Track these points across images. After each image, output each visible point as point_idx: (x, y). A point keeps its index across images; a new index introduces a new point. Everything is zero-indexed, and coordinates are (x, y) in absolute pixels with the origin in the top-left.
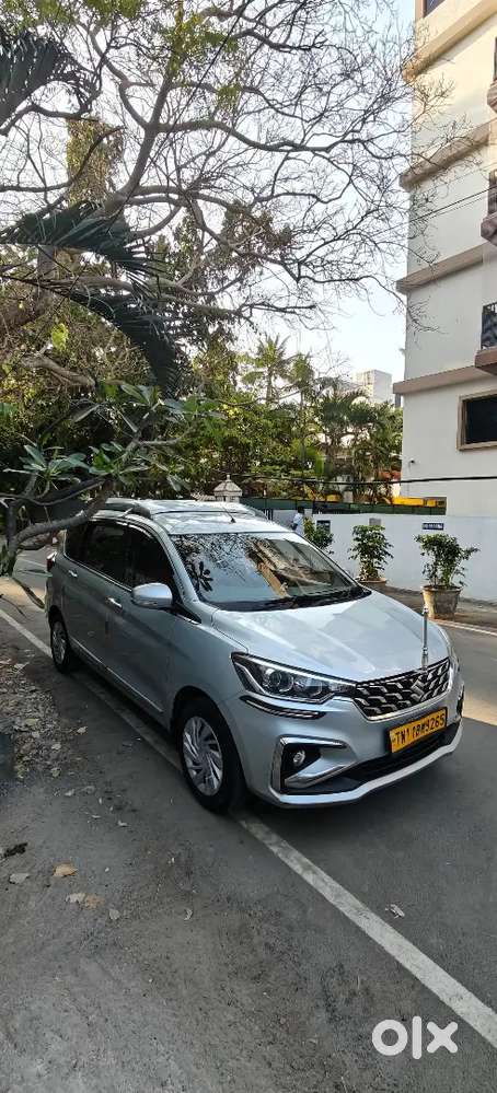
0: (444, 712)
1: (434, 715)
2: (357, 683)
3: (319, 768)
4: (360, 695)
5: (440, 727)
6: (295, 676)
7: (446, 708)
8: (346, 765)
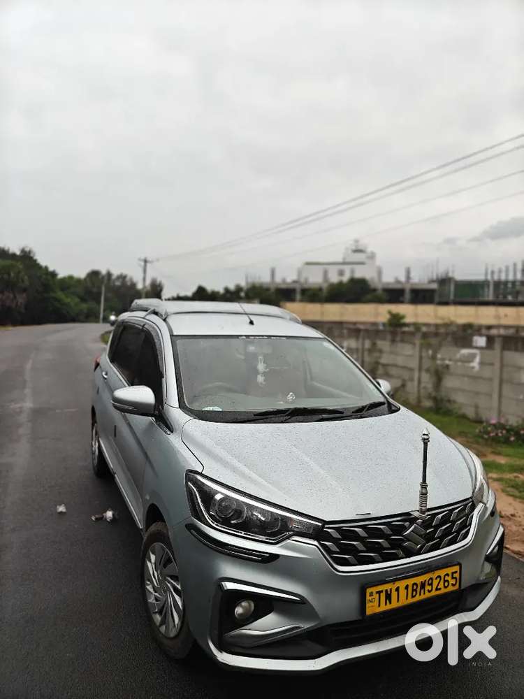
0: (456, 568)
1: (442, 573)
2: (325, 522)
3: (270, 624)
4: (328, 537)
5: (451, 588)
6: (251, 507)
7: (460, 565)
8: (305, 626)
